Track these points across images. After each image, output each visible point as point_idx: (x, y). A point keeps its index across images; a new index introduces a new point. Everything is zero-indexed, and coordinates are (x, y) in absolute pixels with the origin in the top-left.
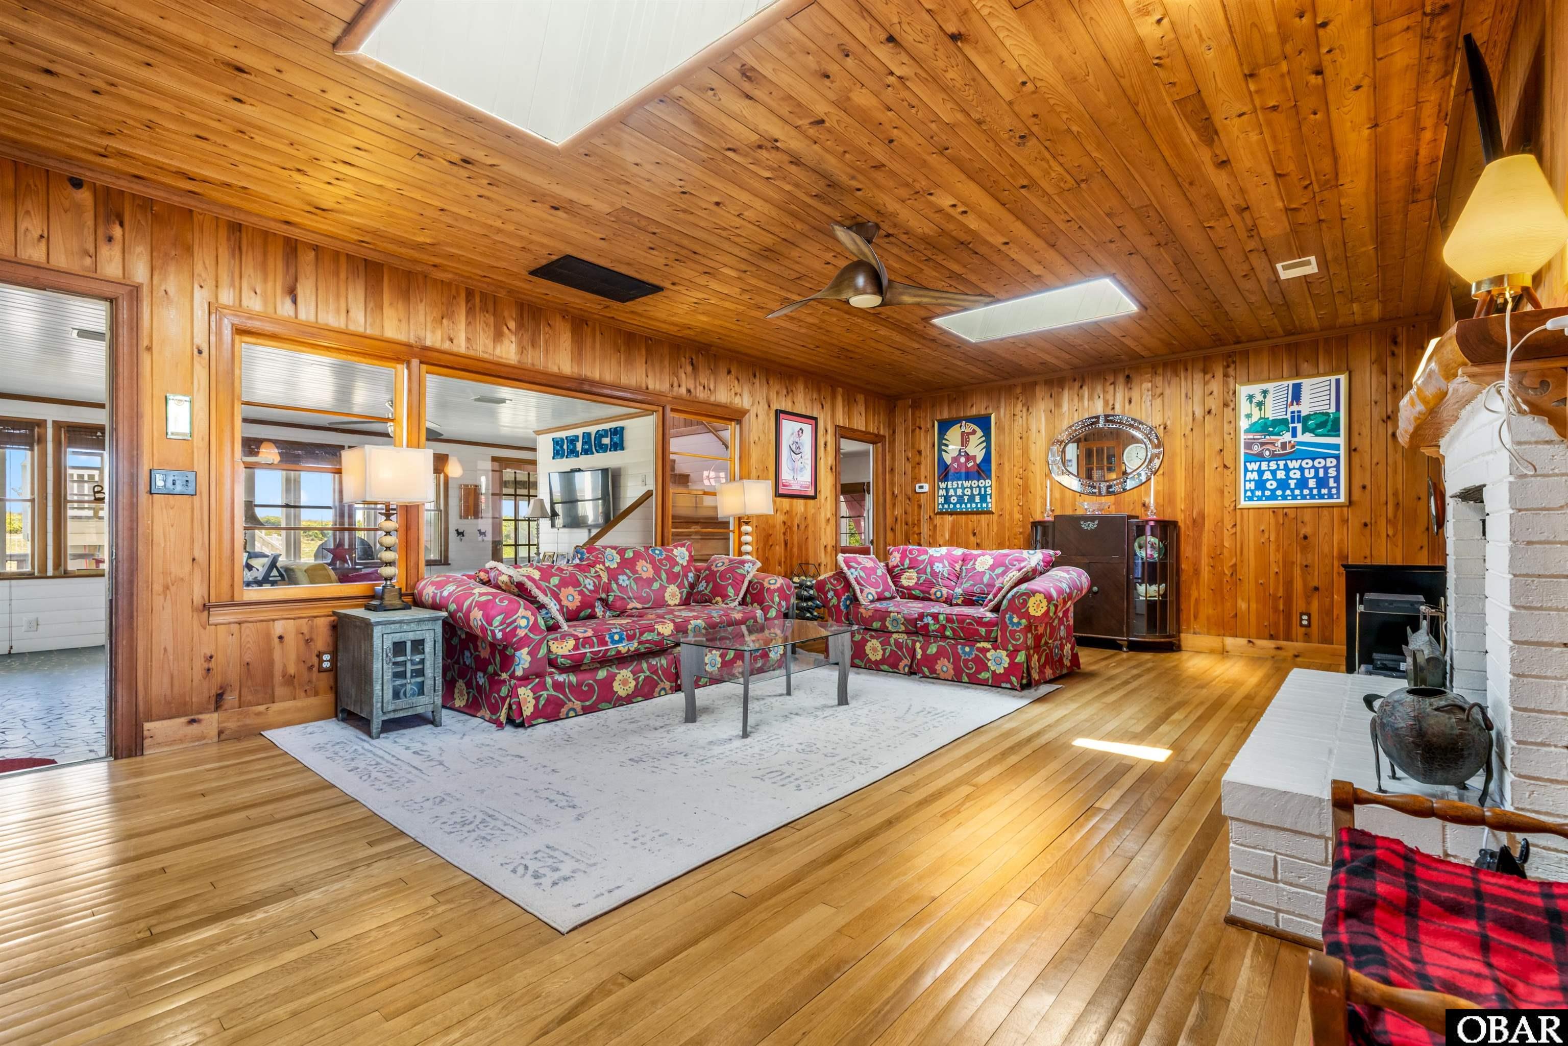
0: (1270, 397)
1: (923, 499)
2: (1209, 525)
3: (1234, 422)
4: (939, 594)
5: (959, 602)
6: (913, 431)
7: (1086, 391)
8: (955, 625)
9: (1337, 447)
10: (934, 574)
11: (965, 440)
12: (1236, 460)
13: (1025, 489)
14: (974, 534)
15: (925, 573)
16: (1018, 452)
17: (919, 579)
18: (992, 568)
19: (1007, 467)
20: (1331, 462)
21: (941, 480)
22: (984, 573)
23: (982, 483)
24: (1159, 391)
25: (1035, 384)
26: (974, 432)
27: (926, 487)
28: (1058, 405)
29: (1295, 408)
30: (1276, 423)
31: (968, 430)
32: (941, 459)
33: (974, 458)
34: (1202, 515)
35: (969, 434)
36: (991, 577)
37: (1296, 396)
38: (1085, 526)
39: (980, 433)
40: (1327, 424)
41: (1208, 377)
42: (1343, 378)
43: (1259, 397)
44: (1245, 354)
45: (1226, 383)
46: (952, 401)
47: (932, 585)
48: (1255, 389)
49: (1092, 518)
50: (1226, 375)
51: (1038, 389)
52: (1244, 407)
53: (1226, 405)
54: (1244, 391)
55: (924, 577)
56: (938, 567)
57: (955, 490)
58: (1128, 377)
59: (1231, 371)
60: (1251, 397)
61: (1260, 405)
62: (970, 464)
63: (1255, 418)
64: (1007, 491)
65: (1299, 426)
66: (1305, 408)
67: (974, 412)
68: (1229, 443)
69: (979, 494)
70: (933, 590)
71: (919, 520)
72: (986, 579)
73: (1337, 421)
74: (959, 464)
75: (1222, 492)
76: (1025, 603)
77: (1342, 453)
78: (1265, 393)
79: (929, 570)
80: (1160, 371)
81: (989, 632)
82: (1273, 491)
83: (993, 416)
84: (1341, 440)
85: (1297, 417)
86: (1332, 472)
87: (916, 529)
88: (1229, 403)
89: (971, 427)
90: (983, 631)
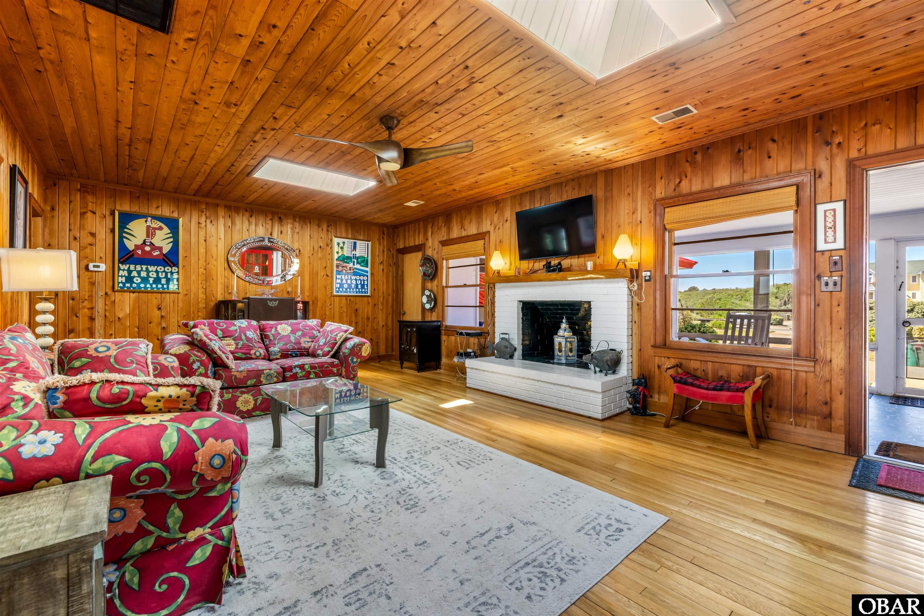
0: (346, 245)
1: (99, 278)
3: (331, 254)
4: (258, 354)
5: (278, 356)
6: (83, 213)
7: (253, 220)
8: (317, 371)
9: (367, 272)
10: (248, 339)
11: (150, 232)
12: (332, 273)
13: (208, 277)
15: (241, 339)
16: (202, 250)
17: (237, 344)
18: (293, 332)
19: (193, 260)
20: (365, 278)
21: (123, 263)
22: (288, 336)
23: (168, 269)
24: (297, 230)
25: (218, 205)
26: (161, 228)
27: (103, 267)
28: (233, 223)
29: (354, 252)
30: (348, 258)
31: (154, 225)
32: (122, 246)
33: (160, 249)
34: (317, 299)
35: (155, 229)
36: (296, 339)
37: (355, 248)
38: (270, 304)
39: (166, 230)
40: (363, 261)
41: (320, 229)
42: (370, 243)
43: (341, 245)
44: (335, 223)
45: (327, 234)
46: (134, 197)
47: (250, 348)
48: (340, 240)
49: (275, 300)
50: (327, 231)
51: (219, 209)
52: (336, 248)
53: (328, 245)
54: (336, 240)
55: (241, 343)
56: (250, 334)
57: (139, 273)
58: (280, 218)
59: (330, 229)
60: (338, 244)
61: (342, 248)
62: (156, 253)
63: (340, 254)
64: (193, 277)
65: (356, 261)
66: (358, 253)
67: (159, 212)
68: (329, 265)
69: (166, 277)
70: (252, 352)
72: (292, 339)
73: (367, 261)
74: (144, 252)
75: (326, 287)
76: (360, 349)
77: (369, 274)
78: (344, 243)
79: (243, 337)
80: (297, 220)
81: (338, 370)
82: (346, 289)
83: (181, 220)
84: (368, 269)
85: (355, 257)
86: (366, 282)
88: (329, 244)
89: (156, 224)
90: (335, 370)
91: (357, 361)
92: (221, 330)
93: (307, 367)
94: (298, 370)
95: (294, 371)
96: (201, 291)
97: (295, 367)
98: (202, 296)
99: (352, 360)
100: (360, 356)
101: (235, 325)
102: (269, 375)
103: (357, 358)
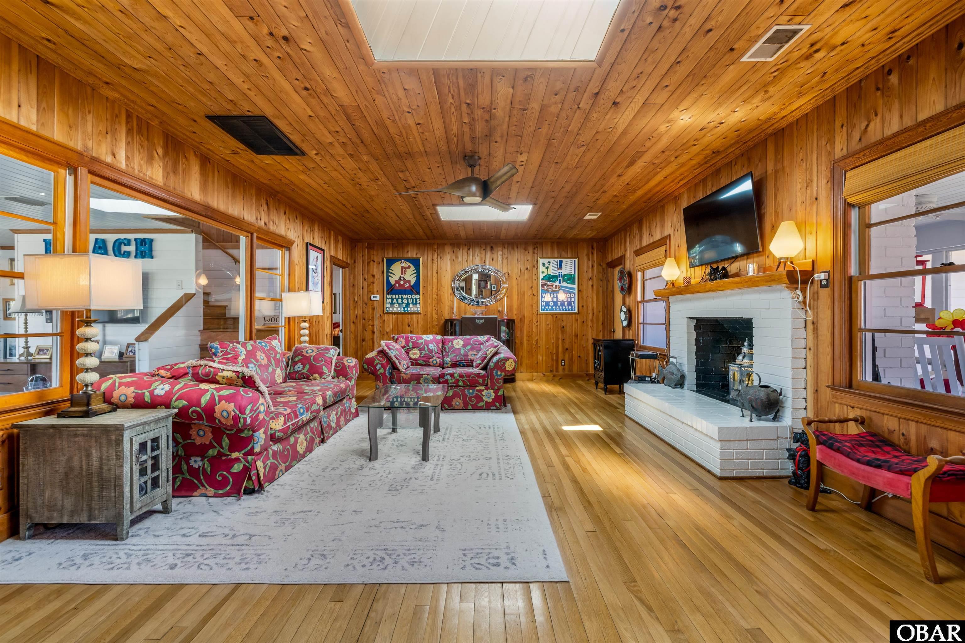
0: (551, 265)
1: (376, 305)
2: (527, 322)
3: (537, 274)
4: (435, 362)
5: (449, 365)
6: (369, 263)
7: (471, 252)
8: (464, 379)
9: (574, 289)
10: (429, 350)
11: (403, 270)
12: (538, 292)
13: (439, 301)
14: (409, 326)
15: (424, 350)
16: (435, 281)
17: (421, 354)
18: (464, 346)
19: (429, 288)
20: (572, 295)
21: (388, 294)
22: (460, 349)
23: (414, 296)
24: (506, 256)
25: (445, 244)
26: (409, 267)
27: (378, 298)
28: (456, 257)
29: (560, 271)
30: (554, 277)
31: (405, 266)
32: (388, 282)
33: (409, 282)
34: (524, 317)
35: (406, 268)
36: (465, 351)
37: (561, 266)
38: (478, 322)
39: (413, 268)
40: (570, 279)
41: (527, 252)
42: (576, 260)
43: (547, 265)
44: (541, 244)
45: (534, 256)
46: (395, 247)
47: (430, 357)
48: (546, 261)
49: (481, 318)
50: (534, 253)
51: (446, 247)
52: (541, 269)
53: (534, 266)
54: (541, 261)
55: (424, 353)
56: (431, 346)
57: (397, 300)
58: (492, 247)
59: (536, 251)
60: (544, 264)
61: (547, 268)
62: (407, 285)
63: (545, 274)
64: (429, 302)
65: (561, 279)
66: (564, 271)
67: (408, 255)
68: (535, 285)
69: (412, 303)
70: (431, 360)
71: (373, 317)
72: (462, 352)
73: (574, 278)
74: (400, 285)
75: (532, 306)
76: (504, 364)
77: (576, 291)
78: (549, 263)
79: (426, 348)
80: (506, 246)
81: (484, 381)
82: (552, 307)
83: (421, 259)
84: (575, 286)
85: (561, 275)
86: (573, 299)
87: (370, 322)
88: (535, 266)
89: (407, 264)
90: (481, 380)
91: (501, 375)
92: (412, 342)
93: (456, 375)
94: (449, 377)
95: (446, 378)
96: (434, 312)
97: (447, 374)
98: (435, 316)
99: (496, 373)
100: (505, 370)
101: (422, 339)
102: (426, 379)
103: (501, 372)
